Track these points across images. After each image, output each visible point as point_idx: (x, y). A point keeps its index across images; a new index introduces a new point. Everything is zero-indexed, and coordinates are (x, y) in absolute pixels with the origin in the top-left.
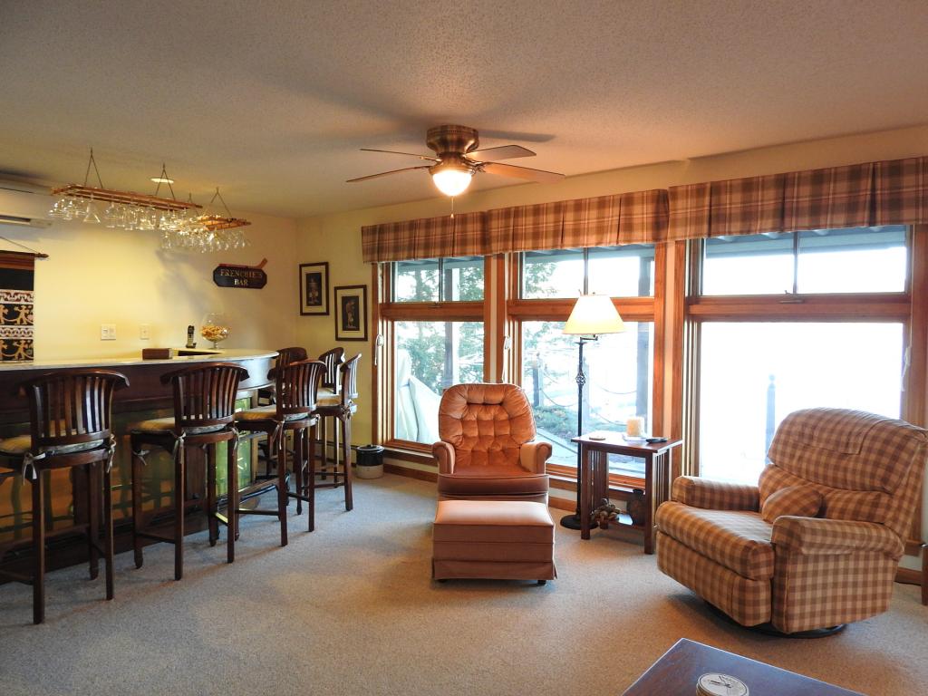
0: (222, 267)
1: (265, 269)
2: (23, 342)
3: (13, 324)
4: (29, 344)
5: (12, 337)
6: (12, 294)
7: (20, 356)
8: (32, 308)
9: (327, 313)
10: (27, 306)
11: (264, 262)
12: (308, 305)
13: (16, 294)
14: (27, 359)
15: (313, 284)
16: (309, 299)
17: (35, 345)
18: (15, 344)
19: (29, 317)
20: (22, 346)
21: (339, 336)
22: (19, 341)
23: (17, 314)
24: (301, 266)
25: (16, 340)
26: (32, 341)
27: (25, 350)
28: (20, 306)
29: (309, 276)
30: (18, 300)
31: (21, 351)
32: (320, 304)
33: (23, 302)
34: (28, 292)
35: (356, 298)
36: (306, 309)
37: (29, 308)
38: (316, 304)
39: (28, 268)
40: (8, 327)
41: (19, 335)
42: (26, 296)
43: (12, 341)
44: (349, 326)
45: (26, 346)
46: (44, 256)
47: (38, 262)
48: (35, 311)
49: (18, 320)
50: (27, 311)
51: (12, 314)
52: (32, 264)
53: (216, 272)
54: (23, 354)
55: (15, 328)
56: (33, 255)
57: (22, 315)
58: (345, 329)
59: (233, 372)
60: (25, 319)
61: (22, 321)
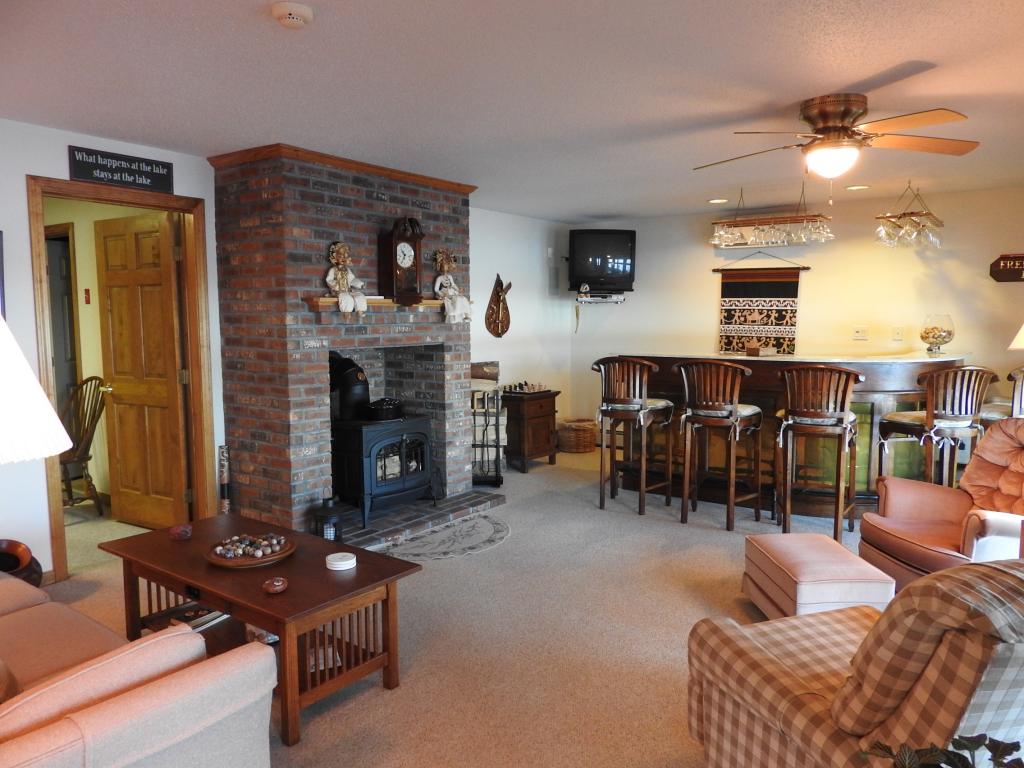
2: (787, 339)
4: (792, 341)
5: (779, 335)
6: (782, 302)
7: (784, 350)
8: (796, 312)
10: (792, 310)
13: (785, 301)
14: (790, 353)
17: (796, 342)
18: (782, 341)
19: (793, 319)
20: (786, 343)
22: (784, 339)
23: (784, 318)
25: (782, 338)
26: (794, 338)
27: (788, 346)
28: (786, 311)
30: (785, 306)
31: (785, 346)
33: (789, 308)
34: (793, 299)
37: (794, 312)
39: (794, 280)
40: (777, 328)
41: (785, 334)
42: (791, 303)
43: (780, 338)
45: (790, 343)
46: (808, 269)
47: (803, 275)
48: (797, 314)
49: (785, 322)
50: (792, 315)
51: (781, 317)
52: (797, 276)
54: (787, 349)
55: (782, 328)
56: (799, 268)
57: (787, 318)
59: (977, 374)
60: (790, 321)
61: (787, 322)
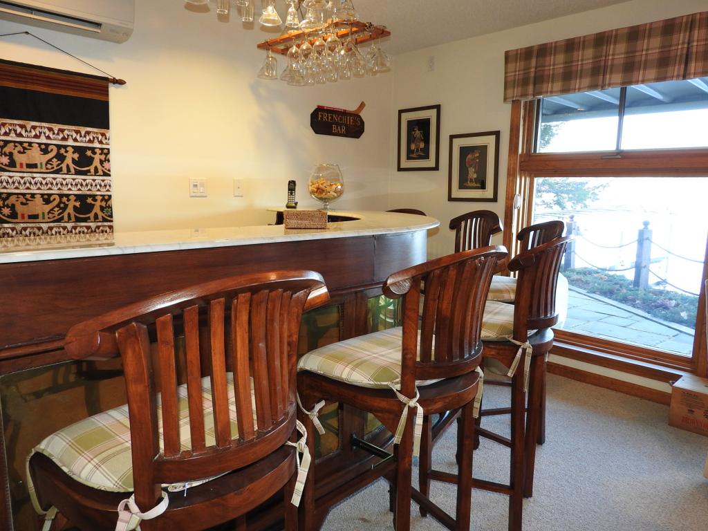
0: (320, 109)
1: (363, 114)
2: (99, 198)
3: (85, 173)
4: (107, 201)
5: (85, 191)
6: (83, 133)
7: (96, 217)
8: (108, 153)
9: (436, 168)
10: (102, 149)
11: (362, 105)
12: (409, 158)
13: (88, 133)
14: (104, 221)
15: (418, 133)
16: (409, 152)
17: (115, 203)
18: (89, 200)
19: (106, 164)
20: (98, 204)
21: (453, 196)
22: (94, 197)
23: (90, 161)
24: (401, 112)
25: (90, 196)
26: (110, 197)
27: (102, 209)
28: (93, 150)
29: (411, 124)
30: (90, 141)
31: (97, 210)
32: (427, 157)
33: (96, 145)
34: (103, 131)
35: (484, 149)
36: (405, 163)
37: (106, 153)
38: (420, 157)
39: (101, 99)
40: (79, 178)
41: (94, 189)
42: (100, 137)
43: (86, 196)
44: (469, 184)
45: (103, 204)
46: (121, 82)
47: (113, 89)
48: (112, 156)
49: (92, 168)
50: (103, 157)
51: (83, 160)
52: (106, 92)
53: (314, 116)
54: (100, 214)
55: (89, 179)
56: (106, 79)
57: (96, 163)
58: (462, 186)
60: (100, 167)
61: (96, 170)
